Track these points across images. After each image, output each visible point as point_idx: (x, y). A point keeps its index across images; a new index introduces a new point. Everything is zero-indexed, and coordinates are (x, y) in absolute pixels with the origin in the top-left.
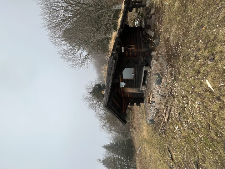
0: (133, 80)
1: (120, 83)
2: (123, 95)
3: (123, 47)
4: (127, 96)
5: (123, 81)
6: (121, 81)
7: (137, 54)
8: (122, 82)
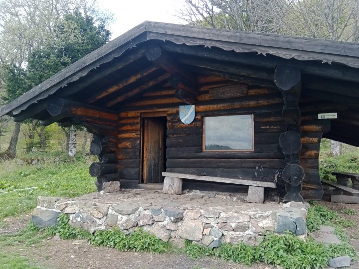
0: (201, 151)
1: (193, 107)
2: (131, 114)
3: (336, 117)
4: (124, 128)
5: (199, 117)
6: (202, 108)
7: (310, 161)
8: (197, 113)
